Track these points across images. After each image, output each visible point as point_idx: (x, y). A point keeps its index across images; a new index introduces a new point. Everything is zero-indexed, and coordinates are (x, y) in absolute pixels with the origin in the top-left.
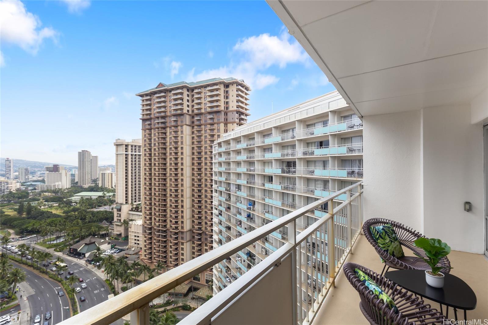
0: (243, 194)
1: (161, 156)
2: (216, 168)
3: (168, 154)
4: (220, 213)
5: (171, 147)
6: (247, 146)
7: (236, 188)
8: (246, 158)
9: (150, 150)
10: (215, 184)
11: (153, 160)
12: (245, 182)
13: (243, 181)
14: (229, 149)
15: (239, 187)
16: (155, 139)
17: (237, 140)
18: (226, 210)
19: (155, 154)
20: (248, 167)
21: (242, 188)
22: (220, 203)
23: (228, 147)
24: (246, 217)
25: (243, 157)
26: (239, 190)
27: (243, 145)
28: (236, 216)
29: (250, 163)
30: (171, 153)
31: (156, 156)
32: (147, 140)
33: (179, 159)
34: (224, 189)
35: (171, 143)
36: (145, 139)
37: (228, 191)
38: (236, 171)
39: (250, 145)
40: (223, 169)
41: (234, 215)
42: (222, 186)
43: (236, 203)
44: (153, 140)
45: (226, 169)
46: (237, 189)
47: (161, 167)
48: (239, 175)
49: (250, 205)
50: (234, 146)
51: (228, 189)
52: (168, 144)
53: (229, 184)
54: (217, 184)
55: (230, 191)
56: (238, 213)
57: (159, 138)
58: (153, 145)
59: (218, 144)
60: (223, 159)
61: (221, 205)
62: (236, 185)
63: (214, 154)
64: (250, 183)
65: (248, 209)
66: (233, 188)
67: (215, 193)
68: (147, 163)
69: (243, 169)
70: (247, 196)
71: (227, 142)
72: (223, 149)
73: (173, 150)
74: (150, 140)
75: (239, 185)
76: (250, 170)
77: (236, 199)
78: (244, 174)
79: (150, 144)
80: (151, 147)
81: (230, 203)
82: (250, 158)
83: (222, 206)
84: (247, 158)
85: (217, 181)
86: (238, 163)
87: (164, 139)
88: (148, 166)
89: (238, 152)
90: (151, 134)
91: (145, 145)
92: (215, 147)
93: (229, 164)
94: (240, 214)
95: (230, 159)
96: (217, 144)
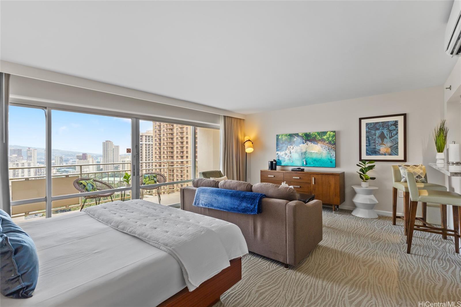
1: (169, 145)
3: (175, 144)
5: (177, 137)
9: (160, 139)
11: (162, 149)
16: (164, 130)
19: (164, 144)
30: (177, 143)
31: (165, 146)
32: (157, 131)
33: (185, 148)
35: (177, 134)
44: (162, 131)
47: (169, 155)
57: (167, 129)
58: (162, 135)
68: (157, 151)
73: (179, 140)
79: (160, 135)
80: (161, 137)
88: (158, 154)
91: (156, 135)
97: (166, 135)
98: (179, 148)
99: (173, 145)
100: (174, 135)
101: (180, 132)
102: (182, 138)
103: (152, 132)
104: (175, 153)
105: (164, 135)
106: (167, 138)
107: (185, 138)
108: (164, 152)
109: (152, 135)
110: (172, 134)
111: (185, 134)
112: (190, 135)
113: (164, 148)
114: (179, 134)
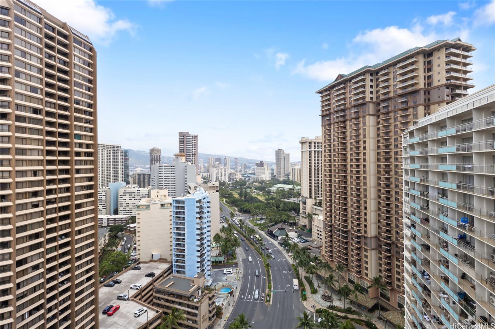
0: (451, 203)
1: (341, 152)
2: (406, 165)
3: (348, 149)
4: (413, 224)
5: (351, 141)
6: (457, 131)
7: (439, 193)
8: (455, 150)
9: (330, 145)
10: (406, 185)
11: (332, 156)
12: (454, 186)
13: (450, 185)
14: (426, 139)
15: (443, 193)
16: (334, 135)
17: (440, 125)
18: (421, 222)
19: (334, 150)
20: (461, 164)
21: (449, 194)
22: (413, 211)
23: (424, 135)
24: (457, 237)
25: (450, 149)
26: (444, 197)
27: (451, 131)
28: (439, 233)
29: (463, 157)
30: (351, 149)
31: (336, 152)
32: (327, 136)
33: (361, 155)
34: (419, 193)
35: (351, 137)
36: (325, 135)
37: (424, 196)
38: (438, 169)
39: (464, 130)
40: (416, 166)
41: (435, 230)
42: (415, 189)
43: (438, 215)
44: (332, 136)
45: (421, 167)
46: (440, 196)
47: (341, 163)
48: (443, 175)
49: (464, 222)
50: (433, 134)
51: (425, 193)
52: (348, 138)
53: (427, 187)
54: (408, 186)
55: (427, 197)
56: (443, 229)
57: (338, 133)
58: (332, 141)
59: (409, 133)
60: (416, 152)
61: (414, 214)
62: (438, 189)
63: (404, 147)
64: (464, 188)
65: (459, 226)
66: (433, 193)
67: (407, 198)
68: (327, 159)
69: (450, 167)
70: (458, 207)
71: (424, 130)
72: (416, 139)
73: (354, 145)
74: (330, 135)
75: (443, 190)
76: (464, 169)
77: (439, 209)
78: (452, 174)
79: (330, 140)
80: (331, 143)
81: (429, 213)
82: (464, 149)
83: (416, 215)
84: (458, 150)
85: (408, 182)
86: (442, 159)
87: (344, 133)
88: (328, 163)
89: (442, 142)
90: (331, 129)
91: (325, 141)
92: (405, 138)
93: (426, 159)
94: (446, 231)
95: (427, 153)
96: (407, 134)
97: (336, 140)
98: (353, 155)
99: (346, 152)
100: (347, 139)
101: (354, 135)
102: (358, 142)
103: (321, 138)
104: (349, 160)
105: (334, 140)
106: (338, 144)
107: (361, 143)
108: (335, 160)
109: (321, 141)
110: (344, 139)
111: (361, 137)
112: (368, 137)
113: (334, 155)
114: (354, 137)
